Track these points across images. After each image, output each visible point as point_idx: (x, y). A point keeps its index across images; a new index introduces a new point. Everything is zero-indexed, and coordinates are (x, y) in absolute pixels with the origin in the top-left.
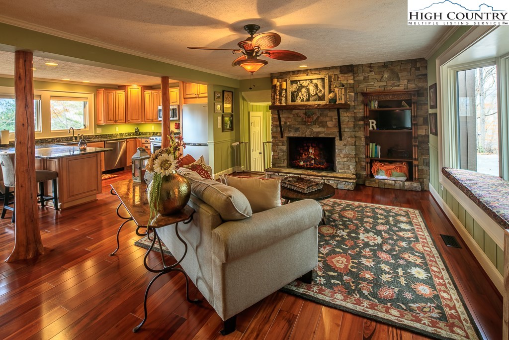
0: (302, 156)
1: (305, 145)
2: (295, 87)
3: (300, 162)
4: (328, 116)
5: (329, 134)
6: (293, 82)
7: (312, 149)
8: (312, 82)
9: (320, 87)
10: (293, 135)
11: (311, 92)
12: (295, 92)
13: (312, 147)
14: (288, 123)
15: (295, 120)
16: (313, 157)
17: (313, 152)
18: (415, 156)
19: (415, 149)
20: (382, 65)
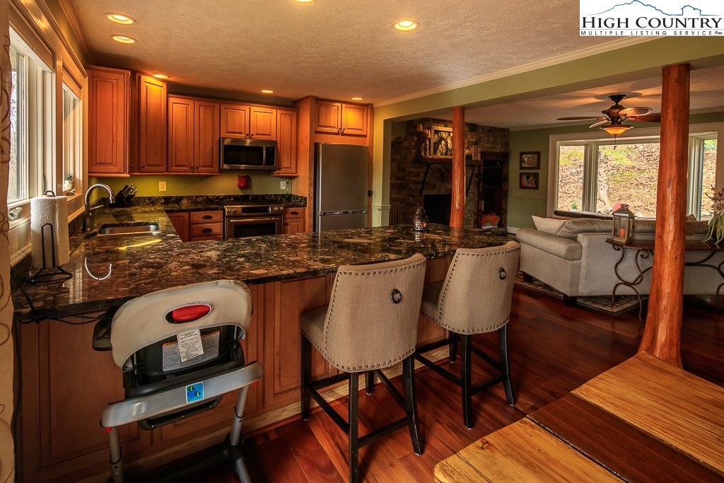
2: (437, 138)
8: (450, 135)
10: (431, 193)
11: (449, 146)
12: (437, 143)
14: (428, 180)
18: (503, 207)
19: (504, 201)
20: (489, 128)
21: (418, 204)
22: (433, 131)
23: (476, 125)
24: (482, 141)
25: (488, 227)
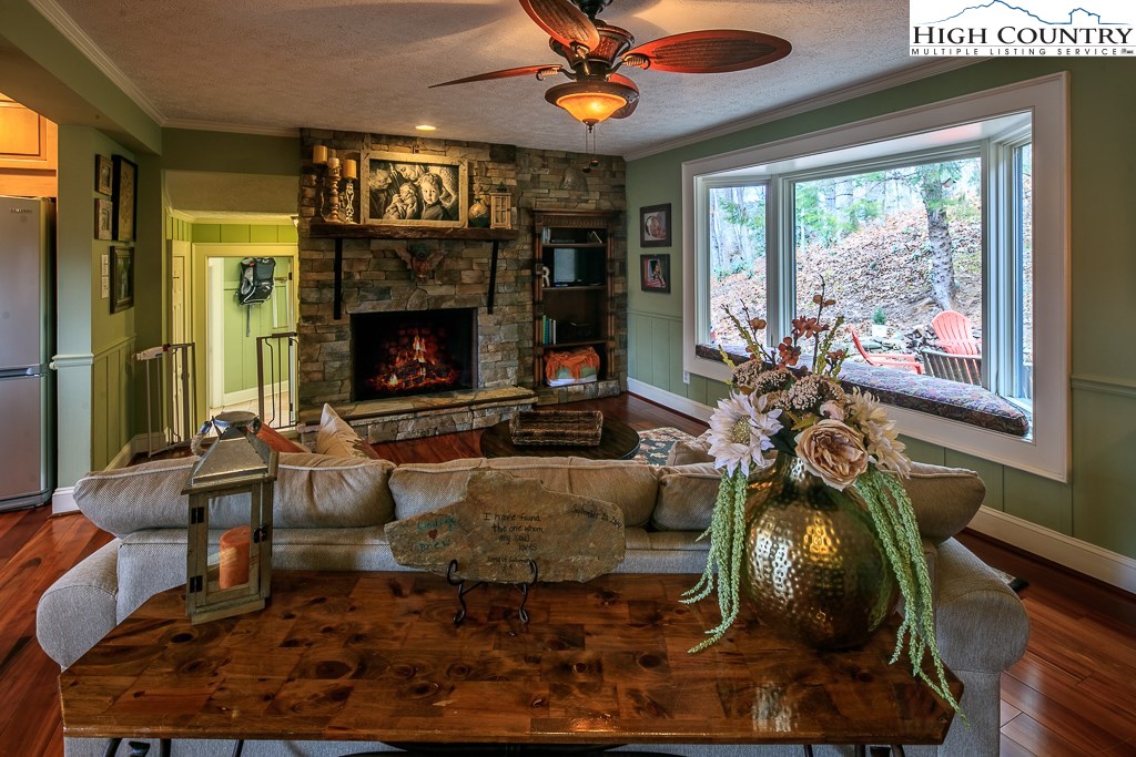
0: (394, 363)
1: (402, 332)
2: (382, 178)
3: (387, 379)
4: (462, 258)
5: (464, 301)
6: (376, 164)
7: (420, 341)
8: (426, 171)
9: (447, 186)
10: (374, 308)
11: (426, 196)
12: (383, 191)
13: (421, 336)
14: (358, 277)
15: (378, 267)
16: (422, 360)
17: (423, 349)
18: (611, 332)
19: (611, 321)
20: (564, 156)
21: (333, 336)
22: (365, 163)
23: (513, 147)
24: (542, 185)
25: (561, 382)
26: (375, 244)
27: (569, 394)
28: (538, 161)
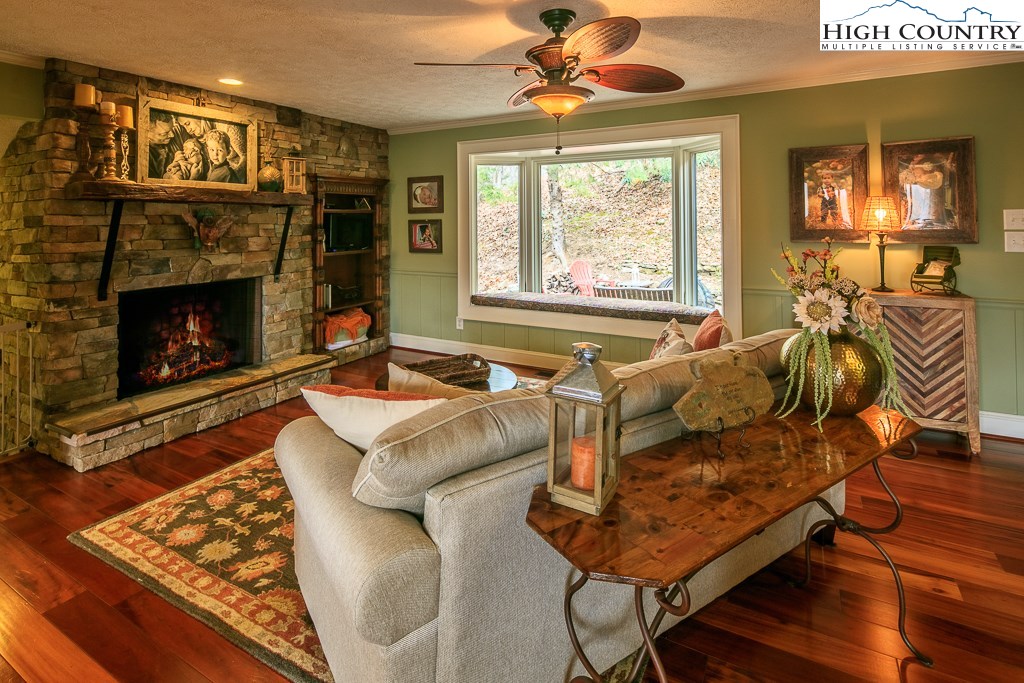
0: (165, 348)
1: (175, 311)
2: (163, 132)
3: (159, 370)
4: (248, 224)
5: (251, 270)
6: (157, 114)
7: (194, 320)
8: (213, 127)
9: (235, 146)
10: (150, 284)
11: (212, 156)
12: (163, 146)
13: (195, 313)
14: (128, 247)
15: (155, 235)
16: (196, 343)
17: (197, 330)
18: (379, 292)
19: (379, 281)
20: (339, 125)
21: (95, 322)
22: (144, 112)
23: (298, 112)
24: (320, 151)
25: (340, 344)
26: (150, 209)
27: (347, 355)
28: (317, 127)
